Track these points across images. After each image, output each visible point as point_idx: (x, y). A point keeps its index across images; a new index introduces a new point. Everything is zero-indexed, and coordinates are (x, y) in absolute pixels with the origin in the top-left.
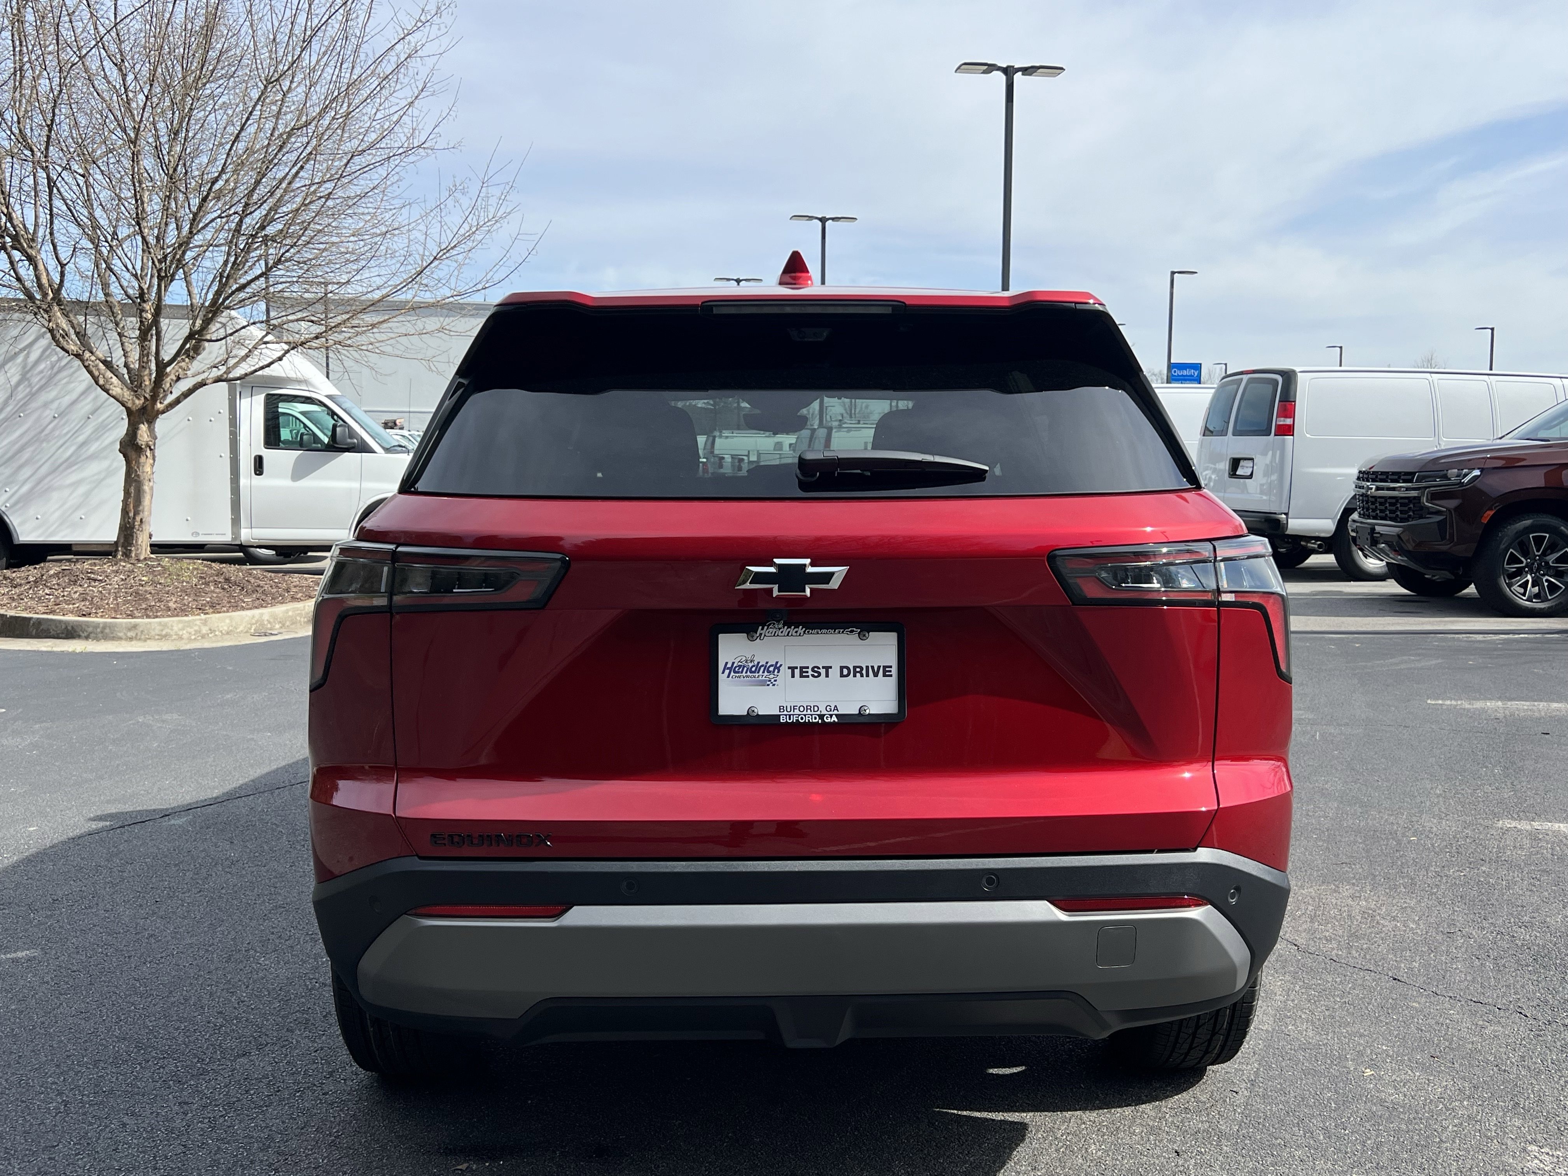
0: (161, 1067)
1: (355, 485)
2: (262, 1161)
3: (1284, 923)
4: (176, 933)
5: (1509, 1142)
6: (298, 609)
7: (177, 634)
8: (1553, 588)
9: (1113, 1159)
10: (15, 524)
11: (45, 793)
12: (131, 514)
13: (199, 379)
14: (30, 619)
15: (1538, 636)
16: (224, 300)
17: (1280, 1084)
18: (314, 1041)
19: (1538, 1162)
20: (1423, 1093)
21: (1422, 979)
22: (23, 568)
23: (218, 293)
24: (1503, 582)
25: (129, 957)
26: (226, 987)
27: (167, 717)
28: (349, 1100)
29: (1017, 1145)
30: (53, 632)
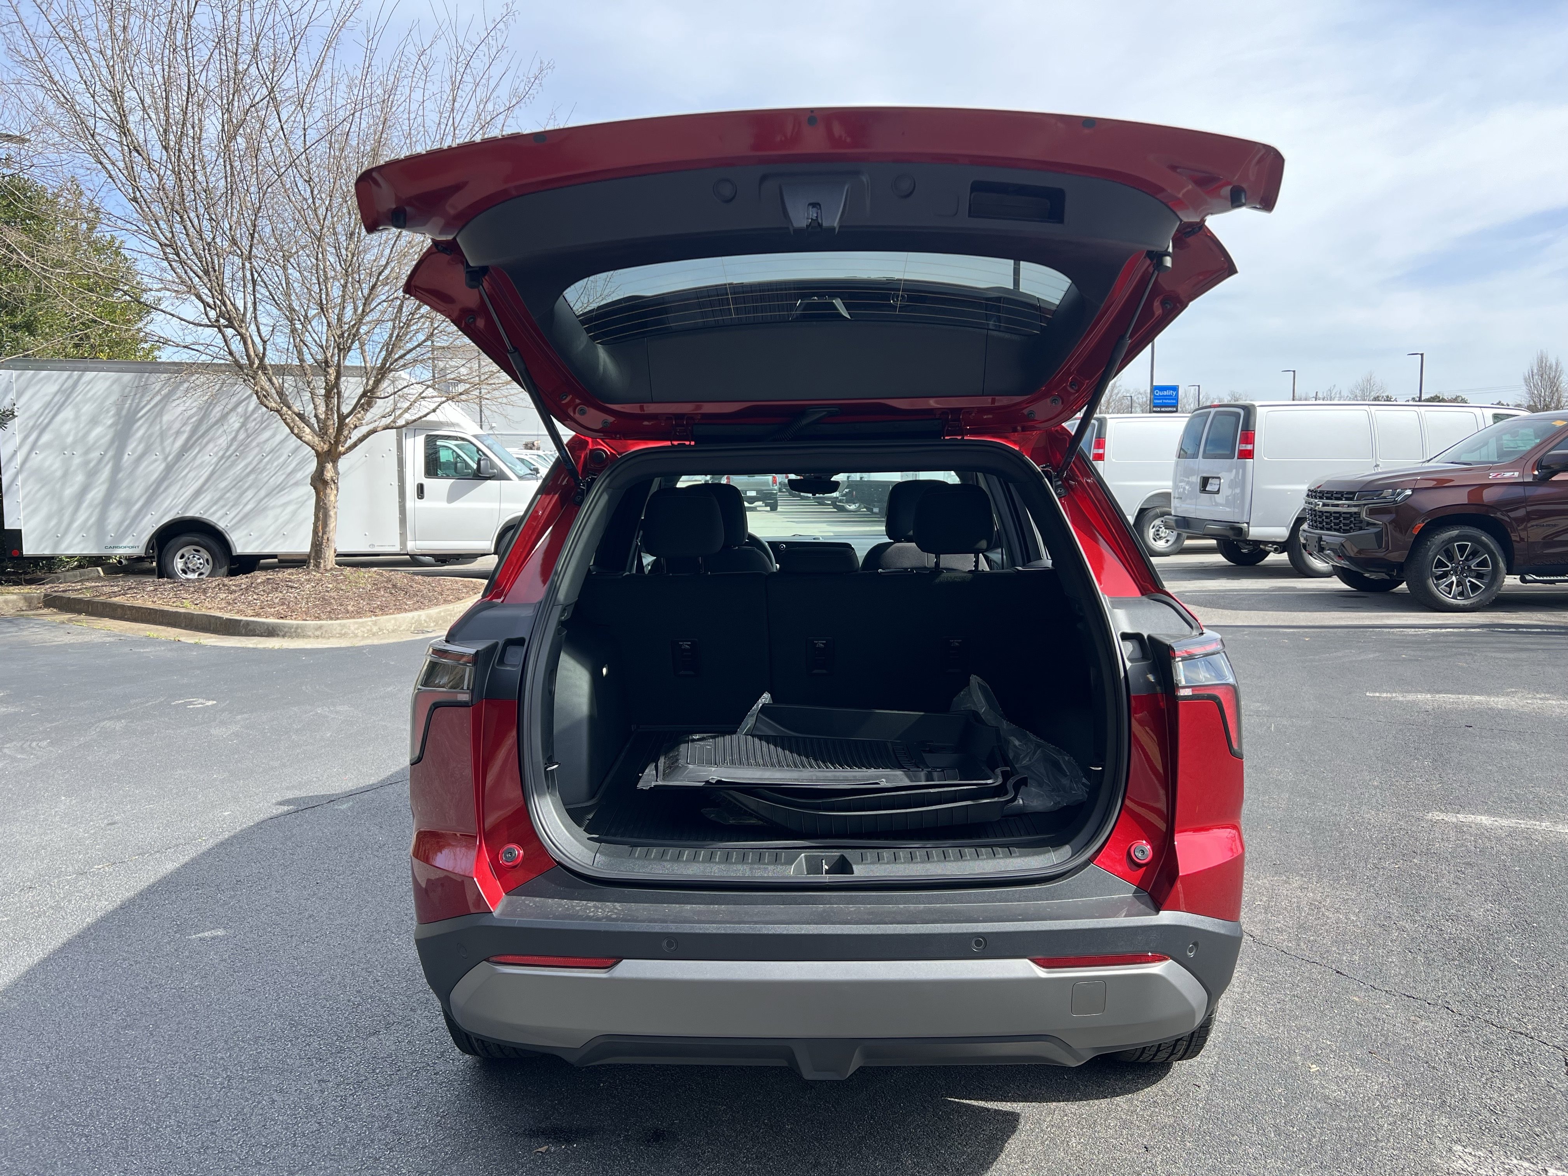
0: (308, 1044)
1: (496, 506)
2: (380, 1140)
3: (1242, 914)
4: (330, 913)
5: (1437, 1141)
6: (448, 610)
7: (353, 633)
8: (1474, 588)
9: (1090, 1153)
10: (234, 539)
11: (239, 780)
12: (320, 534)
13: (371, 427)
14: (241, 621)
15: (1462, 630)
16: (391, 364)
17: (1237, 1078)
18: (431, 1022)
19: (1462, 1162)
20: (1362, 1089)
21: (1361, 972)
22: (238, 577)
23: (385, 360)
24: (1431, 582)
25: (292, 936)
26: (365, 966)
27: (338, 708)
28: (456, 1080)
29: (1009, 1137)
30: (258, 632)
